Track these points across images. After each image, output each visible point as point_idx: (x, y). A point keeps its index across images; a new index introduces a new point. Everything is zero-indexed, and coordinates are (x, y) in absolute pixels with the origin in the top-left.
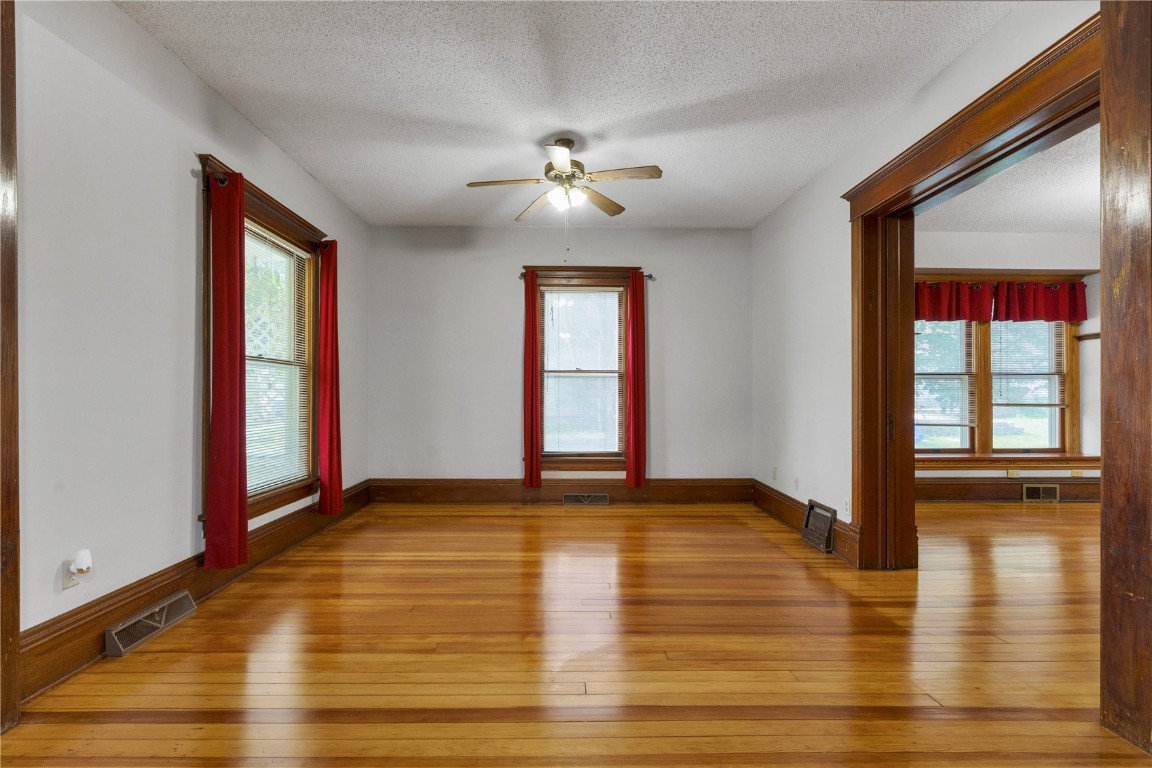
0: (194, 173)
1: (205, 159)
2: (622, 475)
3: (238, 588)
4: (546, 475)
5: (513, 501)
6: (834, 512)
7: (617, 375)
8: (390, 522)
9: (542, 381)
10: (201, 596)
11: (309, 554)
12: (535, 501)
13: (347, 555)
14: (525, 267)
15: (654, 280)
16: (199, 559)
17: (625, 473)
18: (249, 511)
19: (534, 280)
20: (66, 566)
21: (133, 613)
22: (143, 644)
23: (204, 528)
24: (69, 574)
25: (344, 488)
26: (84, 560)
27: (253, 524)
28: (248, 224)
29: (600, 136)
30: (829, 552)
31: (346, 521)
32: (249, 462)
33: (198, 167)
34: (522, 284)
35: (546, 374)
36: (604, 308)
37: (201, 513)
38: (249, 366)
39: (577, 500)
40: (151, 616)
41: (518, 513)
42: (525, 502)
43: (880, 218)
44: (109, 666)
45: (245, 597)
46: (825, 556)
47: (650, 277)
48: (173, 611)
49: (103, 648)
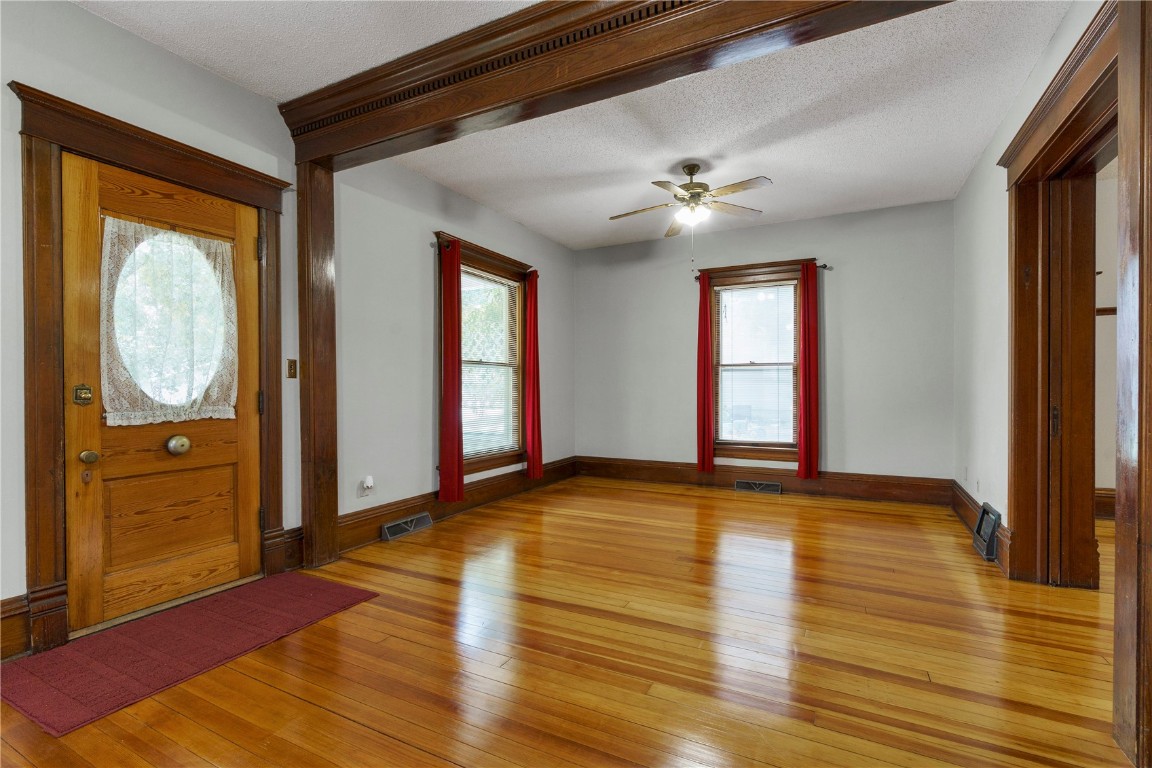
0: (432, 245)
1: (438, 234)
2: (794, 466)
3: (460, 517)
4: (719, 461)
5: (690, 483)
6: (999, 516)
7: (791, 367)
8: (582, 489)
9: (717, 374)
10: (438, 517)
11: (513, 504)
12: (710, 485)
13: (546, 509)
14: (699, 271)
15: (831, 269)
16: (436, 494)
17: (797, 464)
18: (465, 469)
19: (710, 281)
20: (362, 483)
21: (397, 518)
22: (401, 537)
23: (440, 474)
24: (364, 489)
25: (544, 462)
26: (369, 482)
27: (468, 479)
28: (463, 268)
29: (720, 156)
30: (989, 560)
31: (551, 486)
32: (464, 437)
33: (435, 240)
34: (697, 286)
35: (720, 368)
36: (779, 302)
37: (438, 464)
38: (465, 369)
39: (748, 486)
40: (406, 523)
41: (690, 493)
42: (700, 484)
43: (1040, 184)
44: (383, 545)
45: (462, 522)
46: (985, 563)
47: (825, 267)
48: (419, 522)
49: (380, 536)
